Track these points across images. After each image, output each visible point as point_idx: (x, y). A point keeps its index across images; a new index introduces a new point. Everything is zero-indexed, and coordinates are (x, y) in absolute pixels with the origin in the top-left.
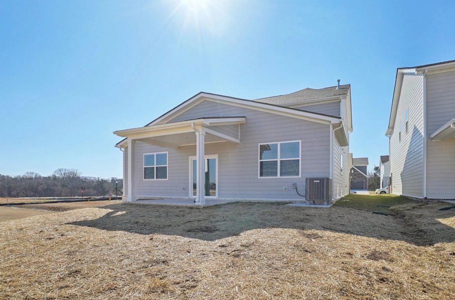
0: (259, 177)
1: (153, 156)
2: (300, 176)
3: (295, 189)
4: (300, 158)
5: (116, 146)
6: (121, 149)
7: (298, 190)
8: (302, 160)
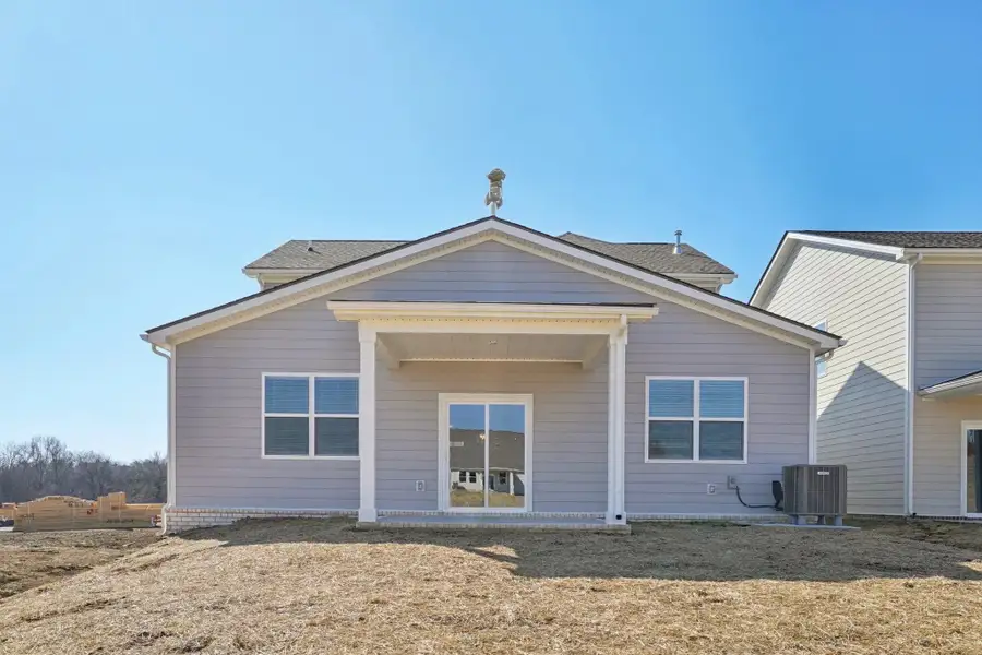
0: (647, 459)
1: (305, 382)
2: (745, 461)
3: (735, 491)
4: (745, 420)
5: (142, 337)
6: (154, 349)
7: (740, 491)
8: (749, 423)
